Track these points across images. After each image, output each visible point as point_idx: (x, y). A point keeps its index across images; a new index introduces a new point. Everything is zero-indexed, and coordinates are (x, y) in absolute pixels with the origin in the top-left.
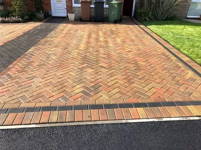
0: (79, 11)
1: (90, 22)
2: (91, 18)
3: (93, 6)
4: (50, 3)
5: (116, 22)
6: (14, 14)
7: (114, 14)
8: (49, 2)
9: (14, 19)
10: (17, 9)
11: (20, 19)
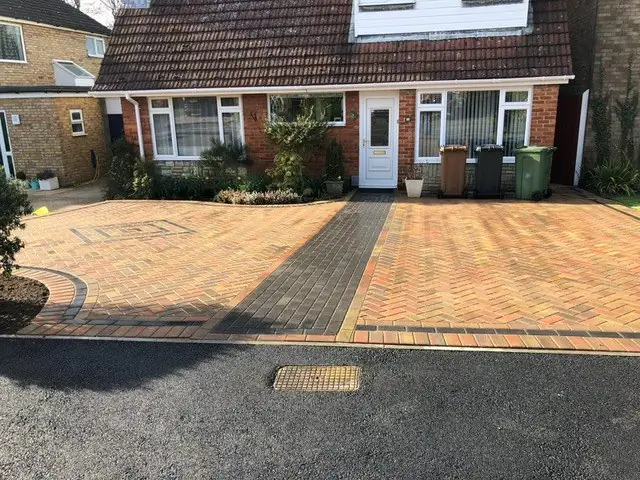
0: (430, 175)
1: (464, 200)
2: (465, 190)
3: (470, 160)
4: (358, 158)
5: (536, 198)
6: (278, 185)
7: (531, 179)
8: (356, 155)
9: (283, 194)
10: (289, 173)
11: (296, 195)
